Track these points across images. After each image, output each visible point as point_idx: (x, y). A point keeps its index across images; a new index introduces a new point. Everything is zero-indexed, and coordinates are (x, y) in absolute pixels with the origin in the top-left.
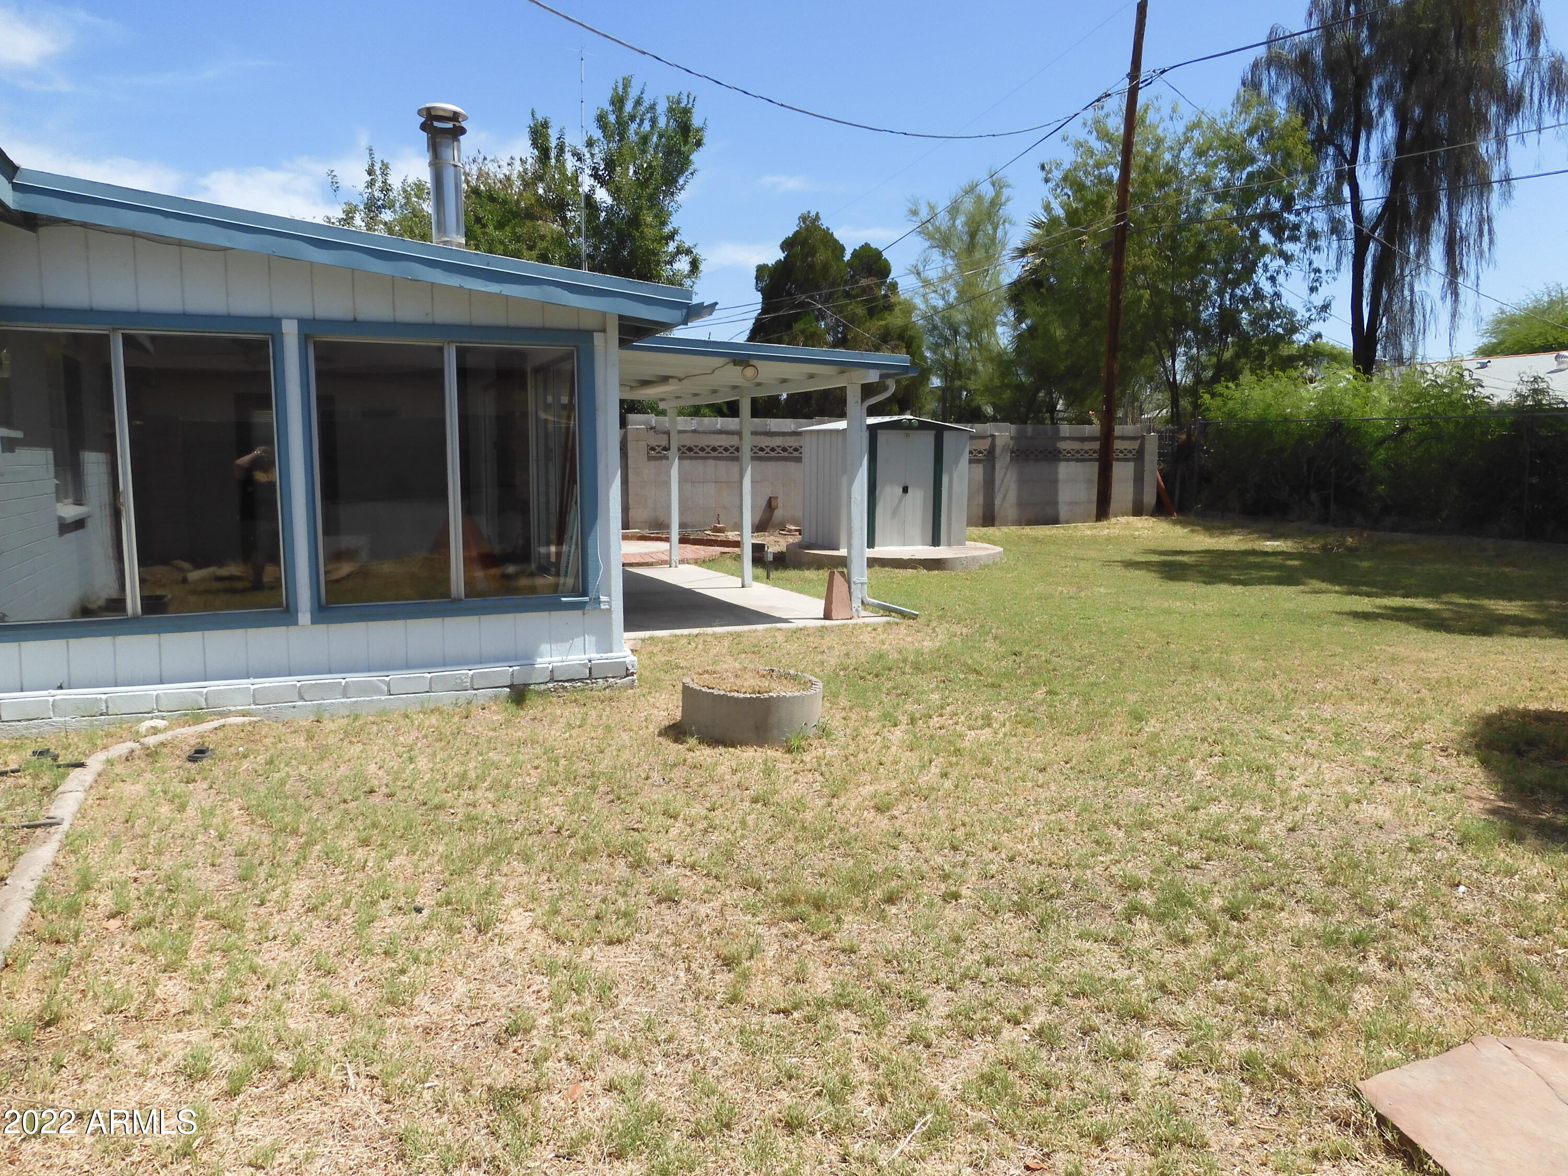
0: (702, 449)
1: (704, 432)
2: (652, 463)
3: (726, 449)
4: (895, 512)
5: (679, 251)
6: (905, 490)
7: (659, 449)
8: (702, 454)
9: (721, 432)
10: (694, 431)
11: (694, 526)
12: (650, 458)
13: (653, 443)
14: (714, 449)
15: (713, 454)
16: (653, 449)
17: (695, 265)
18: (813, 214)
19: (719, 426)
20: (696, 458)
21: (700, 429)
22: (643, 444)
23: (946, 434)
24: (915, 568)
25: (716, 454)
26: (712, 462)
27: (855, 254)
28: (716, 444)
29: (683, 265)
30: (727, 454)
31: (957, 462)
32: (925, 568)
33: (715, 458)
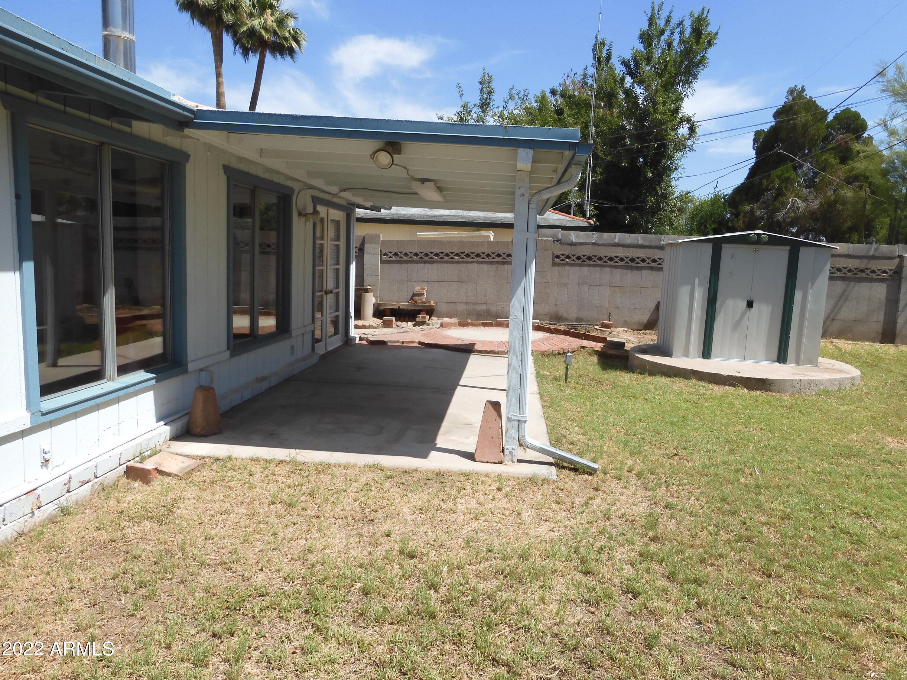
0: (600, 259)
1: (603, 245)
2: (556, 268)
3: (622, 260)
4: (736, 325)
5: (682, 121)
6: (750, 304)
7: (562, 257)
8: (599, 262)
9: (618, 245)
10: (594, 244)
11: (588, 321)
12: (554, 264)
13: (558, 252)
14: (611, 259)
15: (610, 263)
16: (558, 257)
17: (692, 130)
18: (799, 87)
19: (616, 240)
20: (594, 266)
21: (600, 242)
22: (550, 253)
23: (803, 251)
24: (733, 386)
25: (612, 263)
26: (608, 270)
27: (836, 117)
28: (613, 255)
29: (683, 130)
30: (622, 263)
31: (814, 279)
32: (746, 387)
33: (611, 267)
